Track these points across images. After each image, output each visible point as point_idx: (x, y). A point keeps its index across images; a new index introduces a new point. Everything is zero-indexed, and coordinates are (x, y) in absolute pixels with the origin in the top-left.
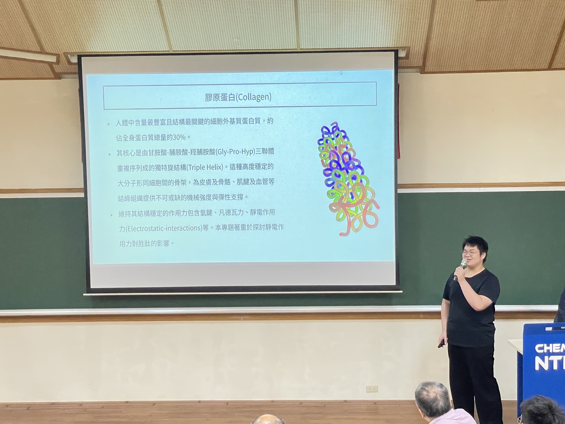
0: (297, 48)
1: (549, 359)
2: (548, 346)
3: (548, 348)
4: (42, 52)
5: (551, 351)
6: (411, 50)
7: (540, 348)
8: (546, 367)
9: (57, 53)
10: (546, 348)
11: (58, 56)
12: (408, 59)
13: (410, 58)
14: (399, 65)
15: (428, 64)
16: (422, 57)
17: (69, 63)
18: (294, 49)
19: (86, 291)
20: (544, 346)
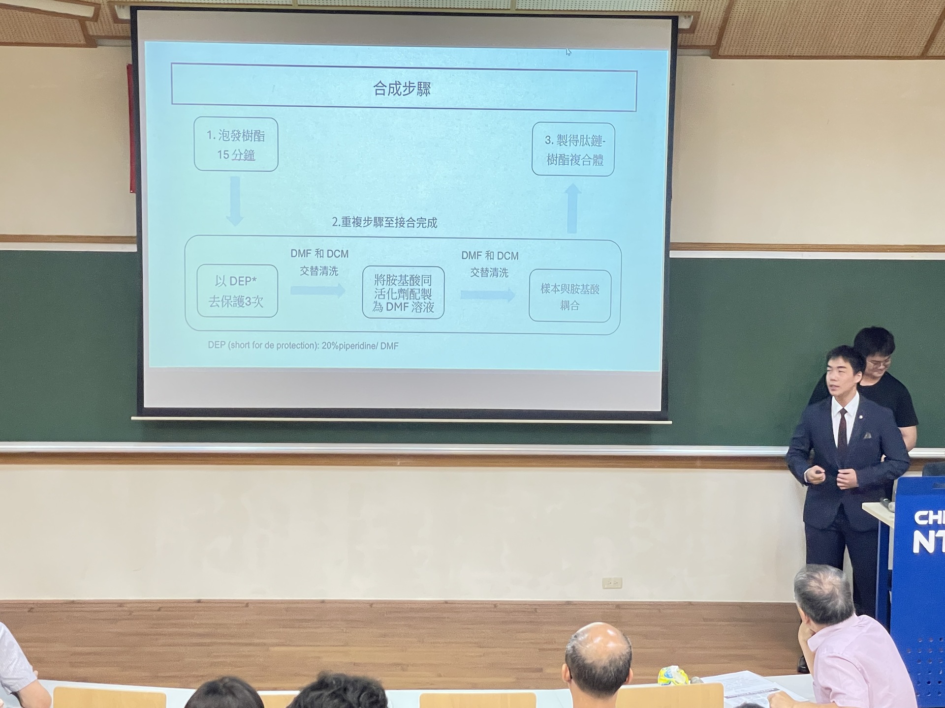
0: (512, 7)
1: (936, 536)
2: (936, 513)
3: (936, 517)
5: (939, 522)
6: (701, 17)
7: (923, 518)
8: (930, 548)
10: (932, 517)
11: (98, 7)
12: (694, 32)
13: (696, 31)
14: (679, 42)
15: (724, 42)
16: (717, 30)
17: (116, 20)
18: (506, 8)
19: (136, 412)
20: (928, 515)
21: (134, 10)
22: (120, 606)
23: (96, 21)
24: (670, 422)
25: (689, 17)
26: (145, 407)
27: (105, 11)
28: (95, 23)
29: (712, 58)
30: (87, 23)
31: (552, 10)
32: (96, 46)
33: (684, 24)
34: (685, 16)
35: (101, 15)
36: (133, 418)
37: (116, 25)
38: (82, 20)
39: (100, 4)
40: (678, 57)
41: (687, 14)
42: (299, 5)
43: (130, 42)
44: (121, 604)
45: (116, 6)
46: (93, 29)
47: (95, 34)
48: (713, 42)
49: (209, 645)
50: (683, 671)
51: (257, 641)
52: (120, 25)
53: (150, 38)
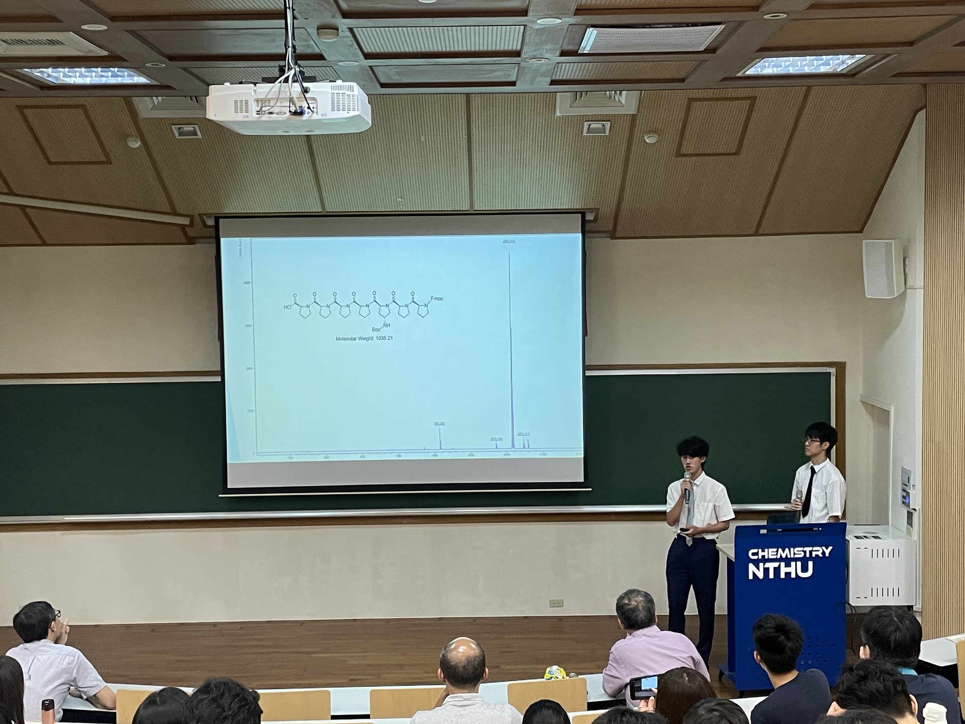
0: (470, 208)
1: (765, 567)
2: (763, 551)
3: (763, 554)
4: (175, 213)
5: (766, 557)
6: (600, 212)
7: (753, 554)
8: (761, 575)
9: (191, 214)
10: (761, 554)
11: (192, 218)
12: (596, 222)
13: (598, 221)
14: (587, 229)
15: (619, 228)
16: (612, 220)
17: (205, 226)
18: (467, 209)
19: (221, 491)
20: (758, 551)
21: (217, 219)
22: (214, 627)
23: (192, 227)
24: (591, 489)
25: (593, 212)
26: (228, 487)
27: (197, 219)
28: (191, 229)
29: (611, 239)
30: (187, 229)
31: (498, 210)
32: (194, 244)
33: (590, 217)
34: (590, 212)
35: (195, 223)
36: (220, 496)
37: (205, 229)
38: (183, 227)
39: (193, 216)
40: (586, 239)
41: (591, 210)
42: (327, 212)
43: (214, 241)
44: (215, 625)
45: (205, 217)
46: (191, 232)
47: (193, 236)
48: (611, 228)
49: (270, 653)
50: (562, 669)
51: (304, 650)
52: (208, 229)
53: (227, 236)
